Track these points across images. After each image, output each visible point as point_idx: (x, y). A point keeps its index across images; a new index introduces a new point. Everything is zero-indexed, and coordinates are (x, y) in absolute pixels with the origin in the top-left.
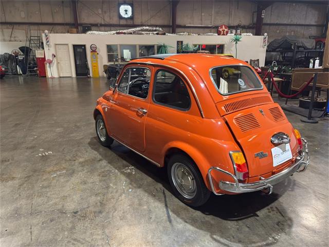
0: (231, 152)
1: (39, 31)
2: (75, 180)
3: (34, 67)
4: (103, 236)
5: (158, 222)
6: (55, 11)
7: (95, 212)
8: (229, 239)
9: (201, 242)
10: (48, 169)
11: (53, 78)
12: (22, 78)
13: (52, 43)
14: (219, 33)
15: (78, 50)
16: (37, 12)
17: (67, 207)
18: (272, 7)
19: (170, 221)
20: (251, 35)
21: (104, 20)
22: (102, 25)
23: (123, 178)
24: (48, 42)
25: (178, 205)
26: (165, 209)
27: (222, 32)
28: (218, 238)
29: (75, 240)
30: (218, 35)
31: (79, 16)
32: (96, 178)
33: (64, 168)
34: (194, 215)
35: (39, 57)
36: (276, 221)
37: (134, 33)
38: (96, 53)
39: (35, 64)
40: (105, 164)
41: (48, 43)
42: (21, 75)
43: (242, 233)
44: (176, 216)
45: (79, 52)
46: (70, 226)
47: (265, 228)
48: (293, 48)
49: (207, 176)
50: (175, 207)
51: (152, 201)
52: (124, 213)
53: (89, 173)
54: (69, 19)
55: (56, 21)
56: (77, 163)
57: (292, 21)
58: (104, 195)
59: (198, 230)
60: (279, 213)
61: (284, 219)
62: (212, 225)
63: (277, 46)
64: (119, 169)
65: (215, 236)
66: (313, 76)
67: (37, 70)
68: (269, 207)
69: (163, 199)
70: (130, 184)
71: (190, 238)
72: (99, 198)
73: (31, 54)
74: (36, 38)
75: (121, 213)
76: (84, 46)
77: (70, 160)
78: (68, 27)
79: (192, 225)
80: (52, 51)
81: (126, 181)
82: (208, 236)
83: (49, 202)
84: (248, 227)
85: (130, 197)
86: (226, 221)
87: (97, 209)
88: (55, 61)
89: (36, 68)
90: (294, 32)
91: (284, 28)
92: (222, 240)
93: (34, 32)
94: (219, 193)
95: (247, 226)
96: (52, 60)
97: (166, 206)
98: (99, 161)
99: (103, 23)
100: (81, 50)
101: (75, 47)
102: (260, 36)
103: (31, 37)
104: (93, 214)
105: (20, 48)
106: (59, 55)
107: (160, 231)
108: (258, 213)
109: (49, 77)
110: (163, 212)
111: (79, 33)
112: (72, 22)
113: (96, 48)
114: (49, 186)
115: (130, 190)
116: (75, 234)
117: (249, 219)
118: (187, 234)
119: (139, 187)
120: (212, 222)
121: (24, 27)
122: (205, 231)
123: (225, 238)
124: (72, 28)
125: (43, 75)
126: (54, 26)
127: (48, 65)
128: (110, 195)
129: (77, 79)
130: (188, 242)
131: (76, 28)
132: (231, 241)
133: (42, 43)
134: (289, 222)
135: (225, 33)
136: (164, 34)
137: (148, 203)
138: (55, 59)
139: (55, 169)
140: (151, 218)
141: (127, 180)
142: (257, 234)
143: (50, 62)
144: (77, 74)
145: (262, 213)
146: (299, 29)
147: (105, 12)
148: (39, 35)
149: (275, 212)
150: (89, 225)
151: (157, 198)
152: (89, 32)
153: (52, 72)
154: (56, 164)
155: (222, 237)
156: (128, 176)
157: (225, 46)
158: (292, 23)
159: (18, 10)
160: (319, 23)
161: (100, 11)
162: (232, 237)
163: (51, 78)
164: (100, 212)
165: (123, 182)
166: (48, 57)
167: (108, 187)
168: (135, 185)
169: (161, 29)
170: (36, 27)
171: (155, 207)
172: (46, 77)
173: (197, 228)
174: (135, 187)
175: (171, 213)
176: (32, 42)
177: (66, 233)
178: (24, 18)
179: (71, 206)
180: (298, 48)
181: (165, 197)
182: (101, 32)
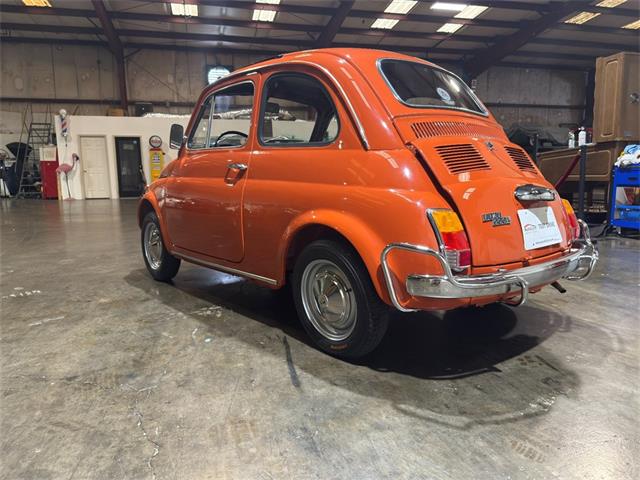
0: (430, 211)
1: (49, 114)
2: (81, 328)
3: (35, 181)
4: (129, 416)
5: (268, 387)
6: (84, 77)
7: (117, 377)
8: (436, 409)
9: (370, 418)
10: (24, 315)
11: (71, 200)
12: (9, 203)
13: (73, 133)
15: (126, 147)
16: (48, 80)
17: (53, 371)
18: (488, 75)
19: (297, 384)
21: (178, 94)
22: (173, 104)
23: (194, 323)
24: (65, 131)
25: (316, 358)
26: (286, 366)
28: (412, 409)
29: (57, 424)
31: (130, 87)
32: (132, 325)
33: (62, 313)
34: (354, 372)
35: (46, 160)
36: (542, 376)
37: (236, 117)
38: (160, 152)
39: (37, 175)
40: (156, 305)
41: (65, 134)
42: (6, 197)
43: (465, 399)
44: (310, 376)
45: (127, 151)
46: (51, 400)
47: (517, 388)
48: (532, 144)
49: (381, 269)
50: (309, 363)
51: (258, 354)
52: (188, 375)
53: (117, 319)
54: (110, 92)
55: (84, 96)
56: (92, 305)
57: (525, 99)
58: (145, 350)
59: (364, 397)
60: (545, 366)
61: (557, 373)
62: (395, 387)
64: (187, 311)
65: (403, 406)
66: (579, 154)
67: (41, 186)
68: (522, 356)
69: (283, 351)
70: (210, 331)
71: (344, 411)
72: (133, 355)
73: (31, 156)
74: (42, 127)
75: (182, 375)
76: (138, 139)
77: (78, 301)
78: (107, 107)
79: (349, 389)
80: (73, 148)
81: (199, 328)
82: (388, 407)
83: (10, 363)
84: (479, 389)
85: (205, 350)
86: (426, 381)
87: (125, 371)
88: (77, 167)
89: (38, 183)
90: (532, 118)
91: (512, 111)
92: (419, 411)
93: (39, 116)
94: (407, 307)
95: (476, 387)
96: (71, 165)
97: (290, 361)
98: (145, 301)
99: (176, 101)
100: (131, 147)
101: (119, 141)
103: (32, 124)
104: (114, 379)
105: (8, 146)
106: (87, 156)
107: (273, 402)
108: (499, 366)
109: (64, 198)
110: (282, 371)
111: (128, 116)
112: (116, 99)
113: (161, 142)
114: (17, 340)
115: (208, 340)
116: (60, 415)
117: (481, 376)
118: (337, 405)
119: (230, 335)
120: (396, 383)
121: (21, 106)
122: (379, 397)
123: (428, 409)
124: (115, 108)
125: (52, 195)
126: (80, 106)
127: (63, 175)
128: (159, 349)
129: (121, 202)
130: (339, 418)
131: (123, 108)
132: (440, 413)
133: (54, 135)
134: (569, 378)
136: (293, 119)
137: (245, 357)
138: (77, 164)
139: (41, 314)
140: (252, 381)
141: (203, 325)
142: (501, 399)
143: (68, 170)
144: (122, 193)
145: (507, 367)
146: (539, 113)
147: (181, 81)
148: (48, 122)
149: (535, 364)
150: (99, 399)
151: (270, 349)
152: (149, 115)
153: (69, 189)
154: (44, 308)
155: (418, 407)
156: (207, 319)
159: (11, 75)
160: (574, 104)
161: (171, 79)
162: (444, 407)
163: (67, 200)
164: (131, 376)
165: (194, 329)
166: (65, 159)
167: (156, 337)
168: (219, 332)
169: (287, 113)
170: (44, 107)
171: (263, 364)
172: (57, 198)
173: (361, 393)
174: (220, 336)
175: (298, 372)
176: (34, 133)
177: (38, 413)
178: (22, 90)
179: (62, 368)
180: (542, 145)
181: (288, 347)
182: (171, 116)
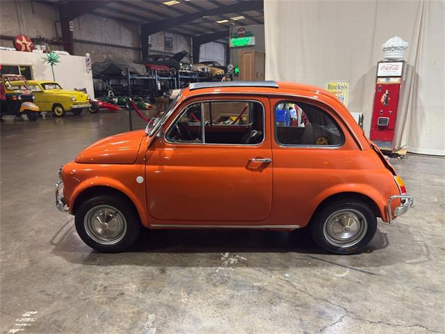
14: (18, 48)
18: (78, 19)
19: (371, 274)
20: (68, 54)
26: (348, 269)
27: (23, 46)
30: (17, 50)
44: (364, 268)
50: (348, 262)
51: (324, 270)
57: (106, 40)
63: (100, 70)
90: (112, 54)
91: (99, 48)
97: (341, 266)
102: (81, 57)
110: (352, 271)
135: (29, 49)
137: (326, 274)
146: (116, 51)
151: (320, 265)
157: (33, 68)
158: (107, 43)
175: (357, 268)
180: (132, 75)
181: (323, 260)
